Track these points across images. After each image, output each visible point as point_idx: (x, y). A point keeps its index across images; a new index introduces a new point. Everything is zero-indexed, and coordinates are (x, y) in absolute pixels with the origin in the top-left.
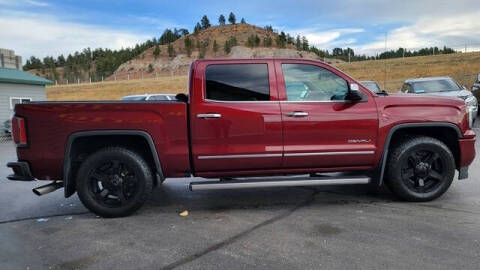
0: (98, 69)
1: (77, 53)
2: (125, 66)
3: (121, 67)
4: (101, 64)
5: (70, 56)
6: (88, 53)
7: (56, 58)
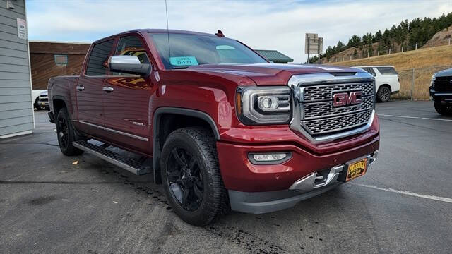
0: (411, 40)
1: (394, 26)
2: (441, 34)
3: (435, 36)
4: (415, 35)
5: (387, 31)
6: (404, 25)
7: (374, 34)
